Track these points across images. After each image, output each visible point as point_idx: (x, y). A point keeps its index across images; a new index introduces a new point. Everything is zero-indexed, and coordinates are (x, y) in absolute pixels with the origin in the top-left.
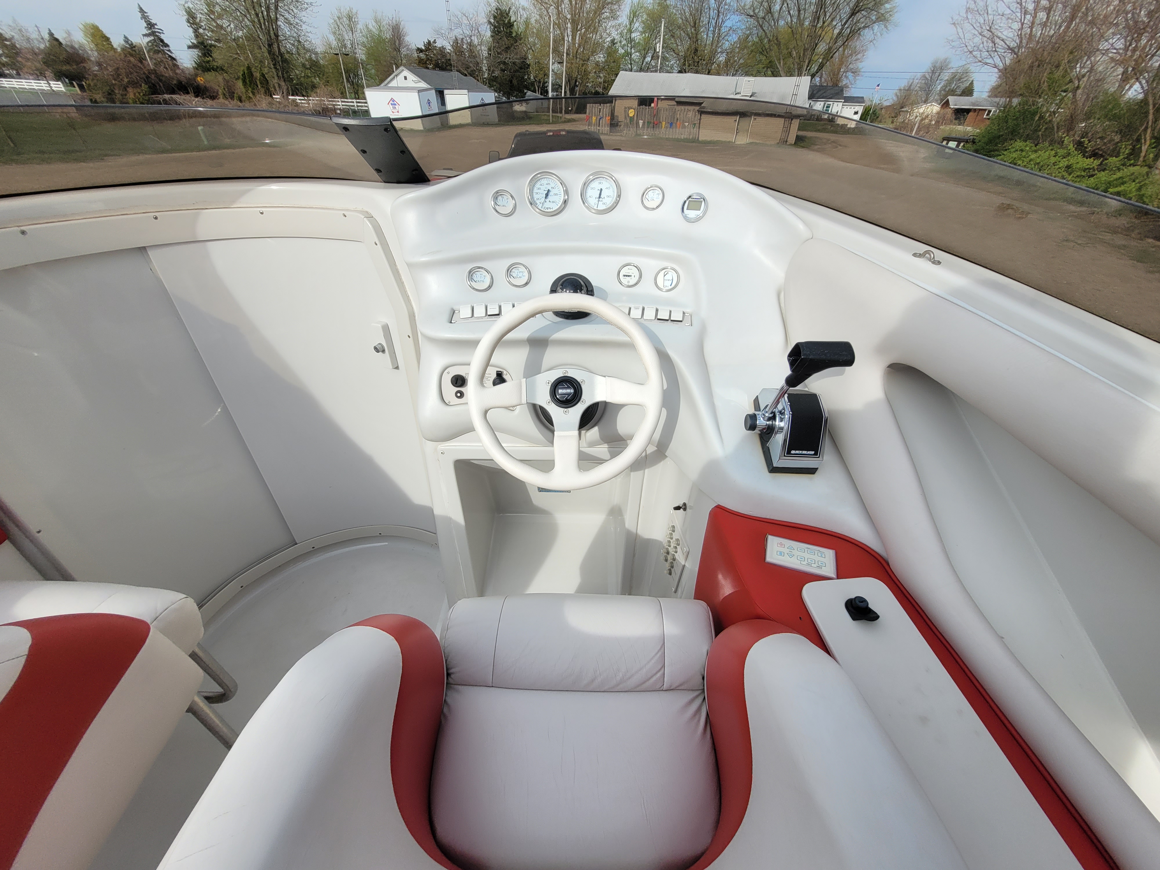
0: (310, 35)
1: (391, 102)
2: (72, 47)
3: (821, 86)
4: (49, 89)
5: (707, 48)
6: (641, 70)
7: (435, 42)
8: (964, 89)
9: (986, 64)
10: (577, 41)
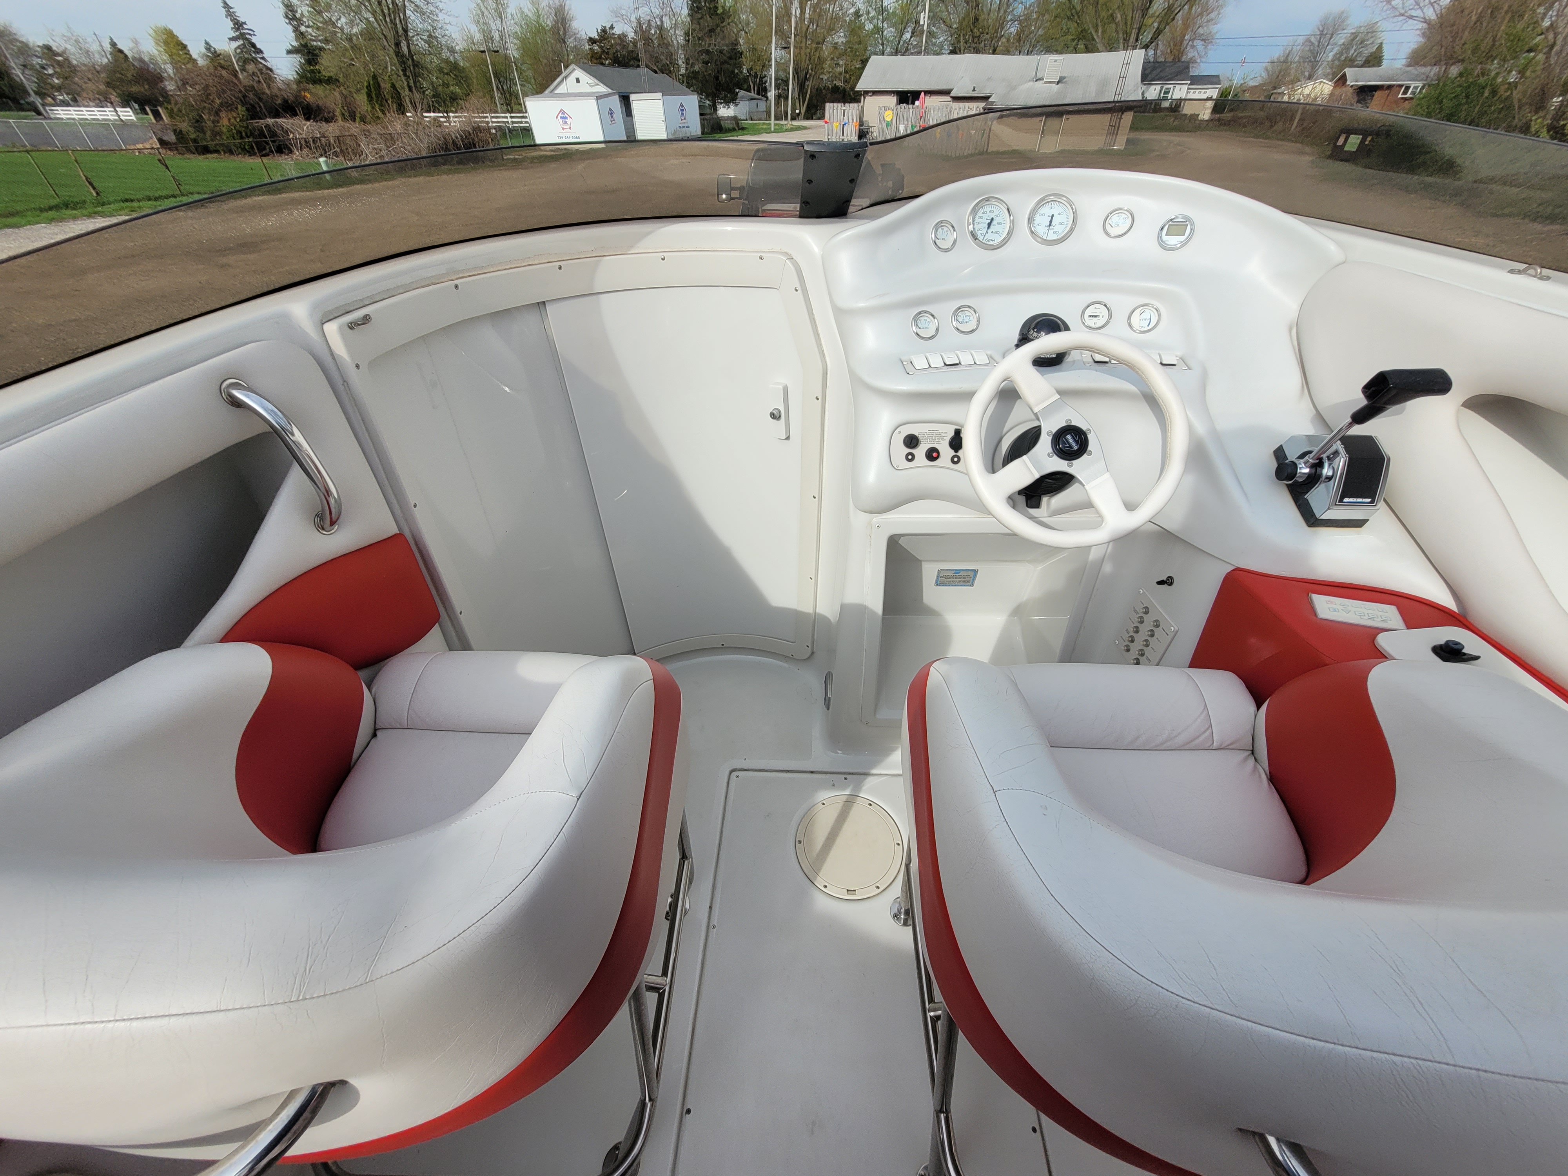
0: (448, 27)
1: (560, 114)
2: (141, 60)
3: (1156, 62)
4: (117, 118)
5: (992, 15)
6: (896, 52)
7: (612, 28)
8: (1368, 57)
9: (1411, 17)
10: (807, 16)
